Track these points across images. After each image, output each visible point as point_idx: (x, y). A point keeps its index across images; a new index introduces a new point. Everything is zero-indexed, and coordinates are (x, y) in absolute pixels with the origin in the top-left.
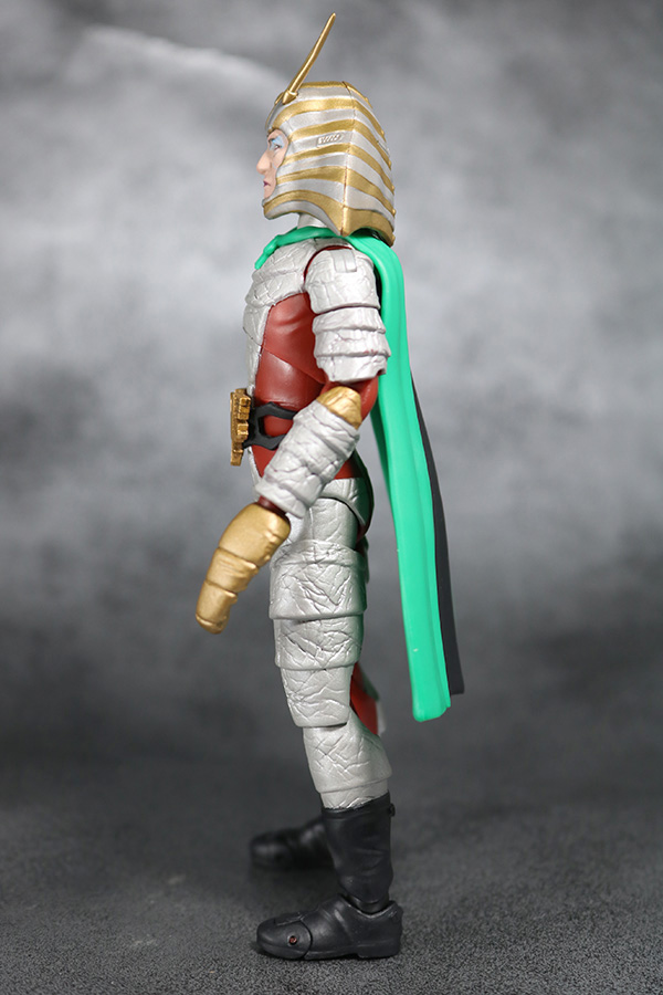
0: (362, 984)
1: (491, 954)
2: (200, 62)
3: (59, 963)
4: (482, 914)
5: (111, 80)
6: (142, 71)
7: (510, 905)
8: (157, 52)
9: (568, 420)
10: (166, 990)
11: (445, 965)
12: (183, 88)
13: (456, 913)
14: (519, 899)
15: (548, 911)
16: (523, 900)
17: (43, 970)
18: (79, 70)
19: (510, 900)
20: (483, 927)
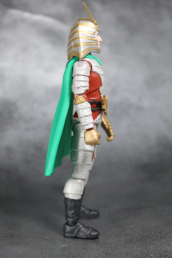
0: (124, 252)
1: (156, 242)
2: (38, 18)
3: (45, 252)
4: (149, 233)
5: (15, 23)
6: (23, 20)
7: (156, 230)
8: (27, 15)
9: (140, 109)
10: (75, 256)
11: (144, 246)
12: (34, 25)
13: (142, 233)
14: (157, 228)
15: (167, 231)
16: (159, 229)
17: (41, 254)
18: (6, 20)
19: (155, 229)
20: (151, 235)
